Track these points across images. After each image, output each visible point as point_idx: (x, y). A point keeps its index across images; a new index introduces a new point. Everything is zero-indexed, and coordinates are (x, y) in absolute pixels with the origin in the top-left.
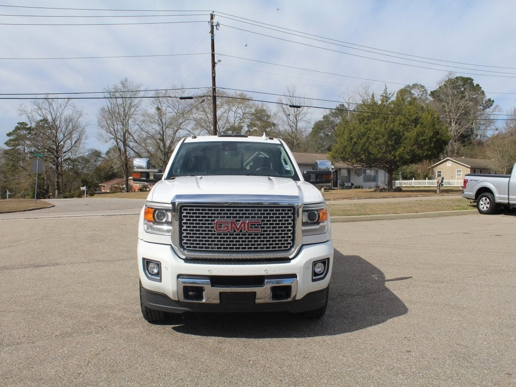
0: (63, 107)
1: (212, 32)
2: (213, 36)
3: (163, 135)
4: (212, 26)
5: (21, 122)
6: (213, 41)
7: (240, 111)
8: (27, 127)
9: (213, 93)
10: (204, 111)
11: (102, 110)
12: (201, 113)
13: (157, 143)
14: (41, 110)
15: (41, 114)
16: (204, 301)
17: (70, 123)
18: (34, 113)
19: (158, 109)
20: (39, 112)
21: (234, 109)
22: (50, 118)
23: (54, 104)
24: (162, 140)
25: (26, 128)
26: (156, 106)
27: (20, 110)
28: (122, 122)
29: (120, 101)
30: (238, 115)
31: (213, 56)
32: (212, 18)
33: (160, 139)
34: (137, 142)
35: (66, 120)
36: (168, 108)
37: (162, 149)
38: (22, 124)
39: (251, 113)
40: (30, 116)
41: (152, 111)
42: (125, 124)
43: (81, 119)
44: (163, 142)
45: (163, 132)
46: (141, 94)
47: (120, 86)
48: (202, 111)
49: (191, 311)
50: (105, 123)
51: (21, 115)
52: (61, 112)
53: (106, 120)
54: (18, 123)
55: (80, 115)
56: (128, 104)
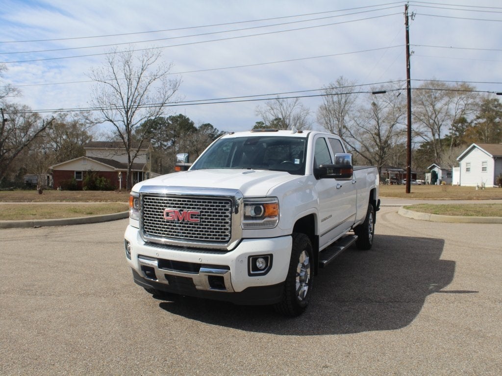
0: (292, 107)
1: (407, 23)
2: (407, 28)
3: (379, 130)
4: (407, 18)
5: (259, 121)
6: (407, 32)
7: (461, 102)
8: (264, 125)
9: (408, 86)
10: (423, 104)
11: (321, 108)
12: (420, 106)
13: (374, 137)
14: (273, 109)
15: (273, 114)
16: (157, 281)
17: (298, 121)
18: (268, 114)
19: (374, 104)
20: (272, 111)
21: (455, 100)
22: (280, 116)
23: (284, 104)
24: (378, 135)
25: (263, 127)
26: (372, 102)
27: (257, 111)
28: (337, 119)
29: (335, 98)
30: (460, 107)
31: (408, 47)
32: (407, 8)
33: (375, 134)
34: (354, 137)
35: (294, 119)
36: (384, 103)
37: (379, 144)
38: (259, 123)
39: (474, 103)
40: (264, 115)
41: (369, 106)
42: (340, 121)
43: (308, 117)
44: (380, 138)
45: (379, 127)
46: (357, 89)
47: (336, 85)
48: (420, 104)
49: (154, 288)
50: (323, 120)
51: (257, 115)
52: (290, 111)
53: (324, 117)
54: (257, 123)
55: (307, 113)
56: (343, 100)
